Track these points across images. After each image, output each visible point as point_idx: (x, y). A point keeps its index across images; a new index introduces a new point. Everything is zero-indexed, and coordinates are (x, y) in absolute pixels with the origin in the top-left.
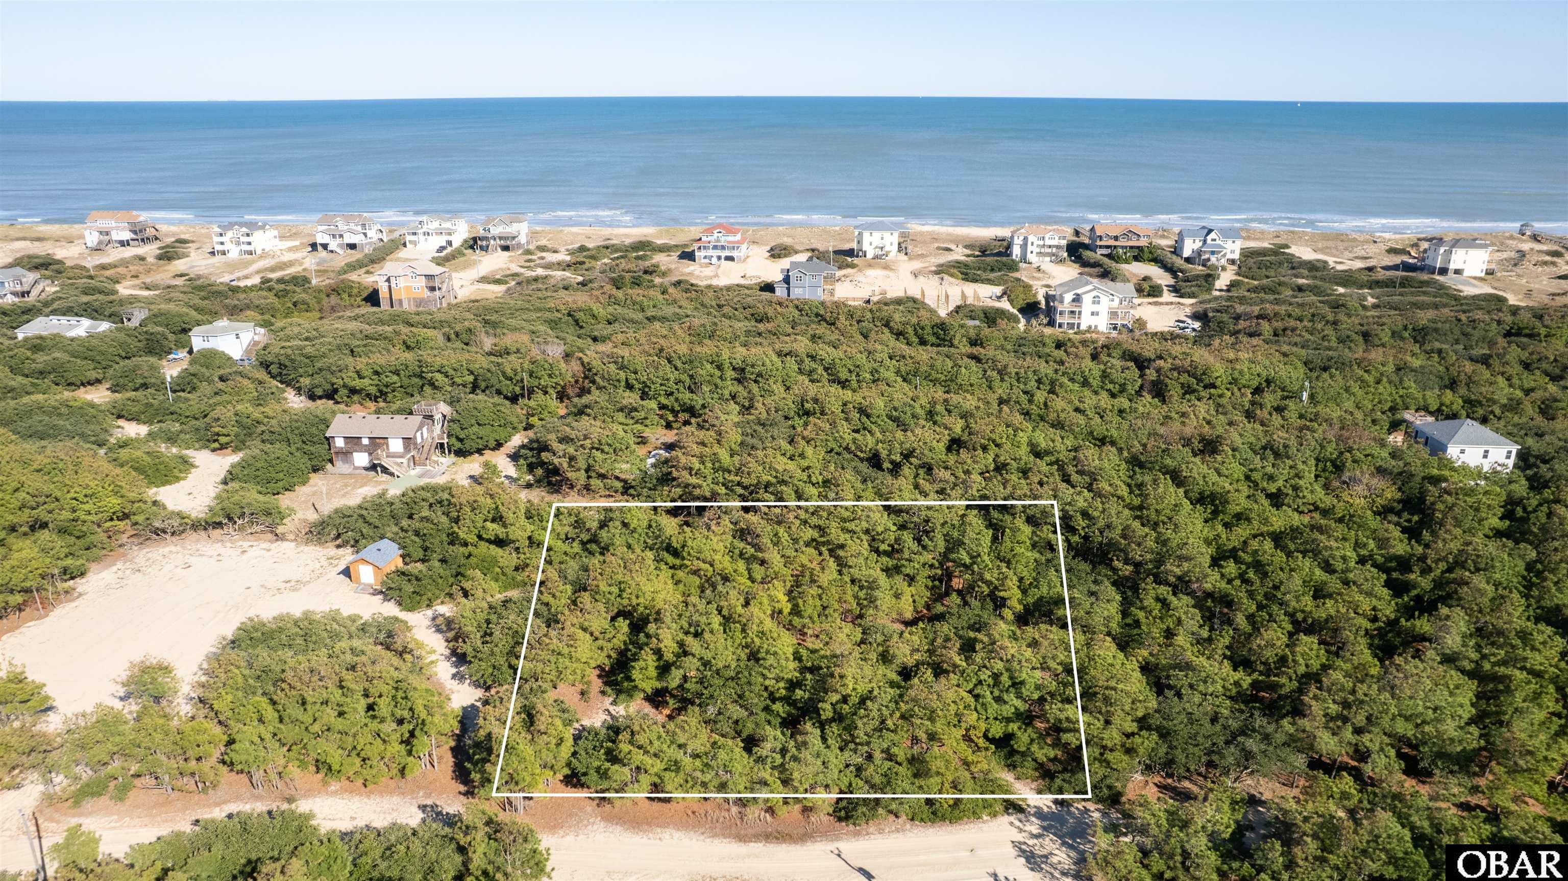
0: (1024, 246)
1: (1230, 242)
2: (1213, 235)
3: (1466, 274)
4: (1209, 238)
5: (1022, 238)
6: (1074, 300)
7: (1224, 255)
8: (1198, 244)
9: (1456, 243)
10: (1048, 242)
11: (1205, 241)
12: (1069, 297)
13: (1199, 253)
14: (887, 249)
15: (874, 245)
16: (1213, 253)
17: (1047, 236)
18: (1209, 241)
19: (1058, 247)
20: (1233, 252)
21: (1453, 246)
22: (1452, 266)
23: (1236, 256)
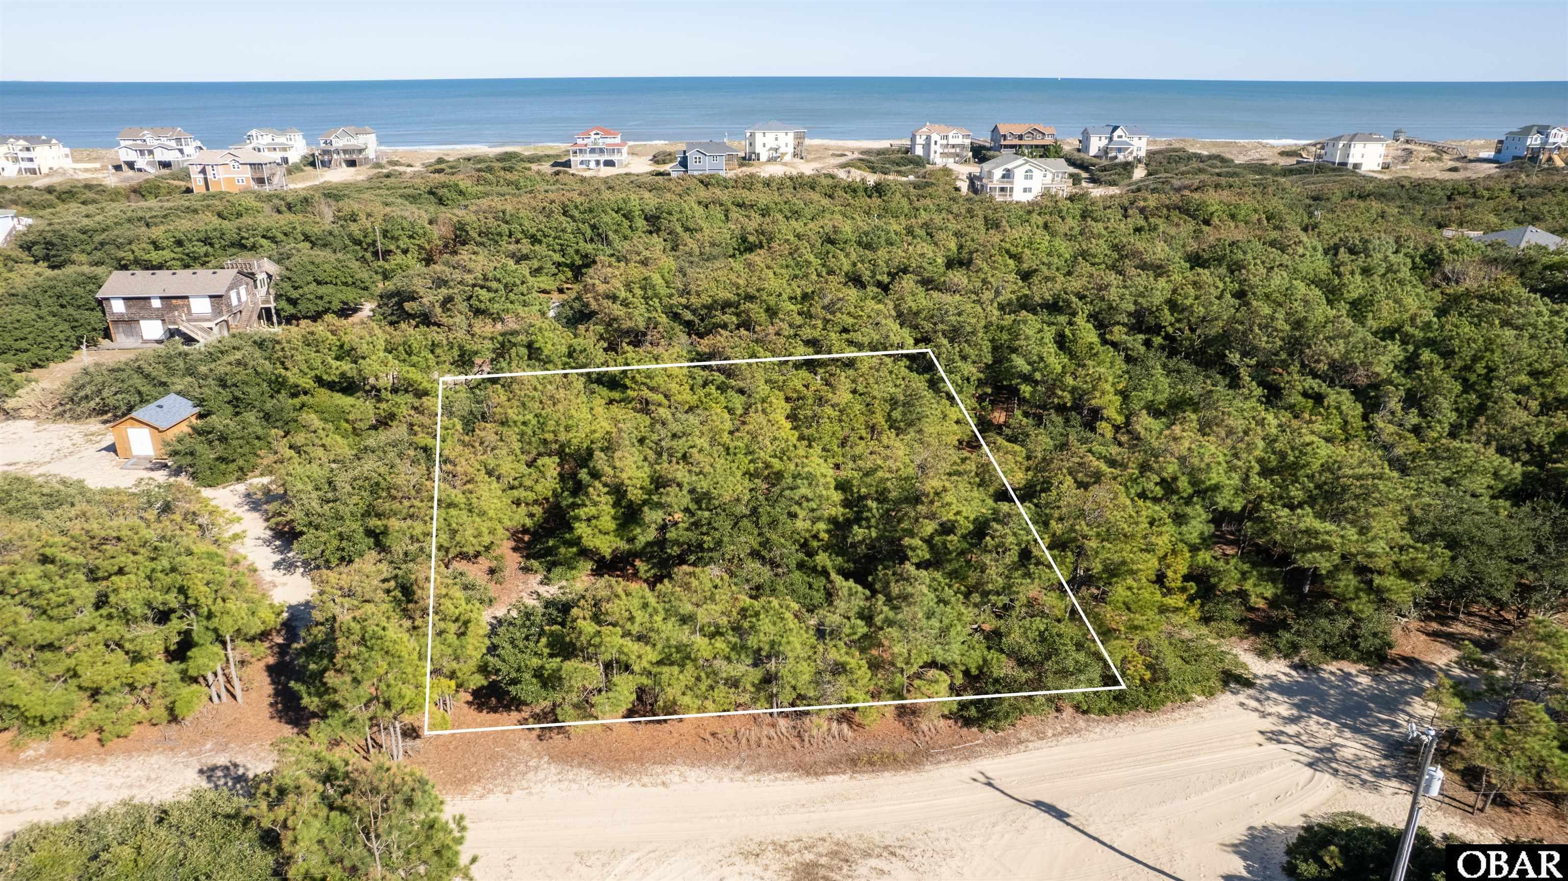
0: (927, 146)
1: (1136, 139)
2: (1119, 132)
3: (1364, 168)
4: (1116, 134)
5: (924, 137)
6: (1004, 177)
7: (1131, 153)
8: (1104, 142)
9: (1353, 138)
10: (952, 141)
11: (1111, 139)
12: (998, 173)
13: (1106, 151)
14: (781, 150)
15: (768, 147)
16: (1120, 150)
17: (951, 135)
18: (1115, 138)
19: (962, 146)
20: (1139, 149)
21: (1352, 140)
22: (1352, 161)
23: (1142, 154)
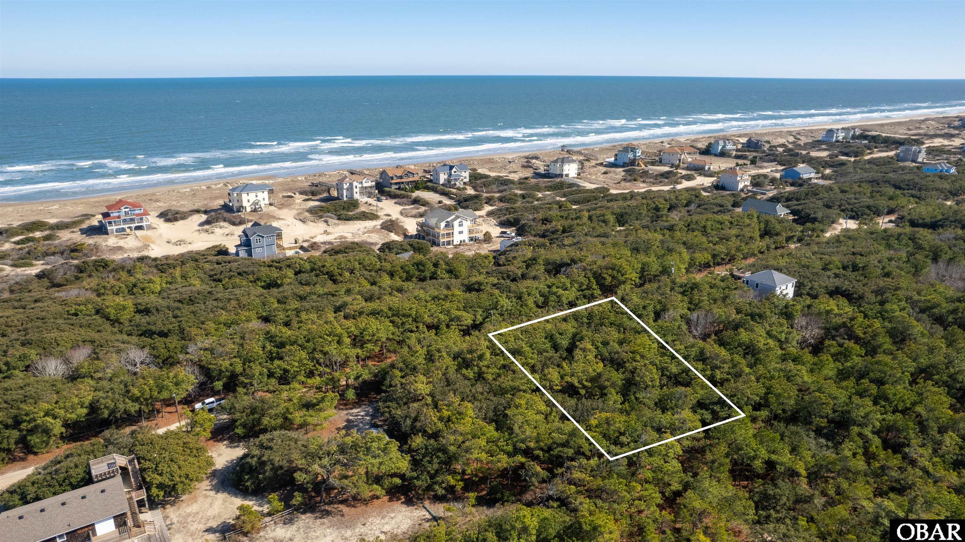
1: (463, 172)
2: (454, 170)
3: (570, 176)
5: (348, 184)
6: (446, 226)
7: (462, 180)
8: (447, 176)
9: (563, 160)
10: (365, 185)
11: (450, 175)
12: (443, 225)
14: (261, 203)
16: (456, 180)
17: (364, 181)
18: (453, 173)
19: (371, 187)
20: (465, 178)
21: (563, 162)
22: (564, 173)
